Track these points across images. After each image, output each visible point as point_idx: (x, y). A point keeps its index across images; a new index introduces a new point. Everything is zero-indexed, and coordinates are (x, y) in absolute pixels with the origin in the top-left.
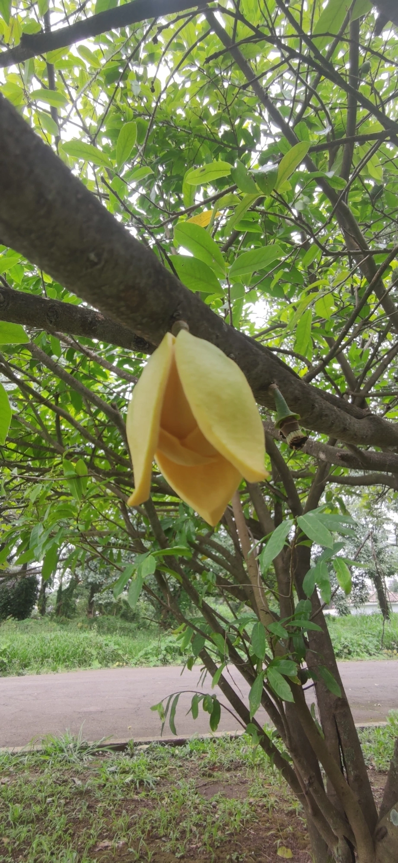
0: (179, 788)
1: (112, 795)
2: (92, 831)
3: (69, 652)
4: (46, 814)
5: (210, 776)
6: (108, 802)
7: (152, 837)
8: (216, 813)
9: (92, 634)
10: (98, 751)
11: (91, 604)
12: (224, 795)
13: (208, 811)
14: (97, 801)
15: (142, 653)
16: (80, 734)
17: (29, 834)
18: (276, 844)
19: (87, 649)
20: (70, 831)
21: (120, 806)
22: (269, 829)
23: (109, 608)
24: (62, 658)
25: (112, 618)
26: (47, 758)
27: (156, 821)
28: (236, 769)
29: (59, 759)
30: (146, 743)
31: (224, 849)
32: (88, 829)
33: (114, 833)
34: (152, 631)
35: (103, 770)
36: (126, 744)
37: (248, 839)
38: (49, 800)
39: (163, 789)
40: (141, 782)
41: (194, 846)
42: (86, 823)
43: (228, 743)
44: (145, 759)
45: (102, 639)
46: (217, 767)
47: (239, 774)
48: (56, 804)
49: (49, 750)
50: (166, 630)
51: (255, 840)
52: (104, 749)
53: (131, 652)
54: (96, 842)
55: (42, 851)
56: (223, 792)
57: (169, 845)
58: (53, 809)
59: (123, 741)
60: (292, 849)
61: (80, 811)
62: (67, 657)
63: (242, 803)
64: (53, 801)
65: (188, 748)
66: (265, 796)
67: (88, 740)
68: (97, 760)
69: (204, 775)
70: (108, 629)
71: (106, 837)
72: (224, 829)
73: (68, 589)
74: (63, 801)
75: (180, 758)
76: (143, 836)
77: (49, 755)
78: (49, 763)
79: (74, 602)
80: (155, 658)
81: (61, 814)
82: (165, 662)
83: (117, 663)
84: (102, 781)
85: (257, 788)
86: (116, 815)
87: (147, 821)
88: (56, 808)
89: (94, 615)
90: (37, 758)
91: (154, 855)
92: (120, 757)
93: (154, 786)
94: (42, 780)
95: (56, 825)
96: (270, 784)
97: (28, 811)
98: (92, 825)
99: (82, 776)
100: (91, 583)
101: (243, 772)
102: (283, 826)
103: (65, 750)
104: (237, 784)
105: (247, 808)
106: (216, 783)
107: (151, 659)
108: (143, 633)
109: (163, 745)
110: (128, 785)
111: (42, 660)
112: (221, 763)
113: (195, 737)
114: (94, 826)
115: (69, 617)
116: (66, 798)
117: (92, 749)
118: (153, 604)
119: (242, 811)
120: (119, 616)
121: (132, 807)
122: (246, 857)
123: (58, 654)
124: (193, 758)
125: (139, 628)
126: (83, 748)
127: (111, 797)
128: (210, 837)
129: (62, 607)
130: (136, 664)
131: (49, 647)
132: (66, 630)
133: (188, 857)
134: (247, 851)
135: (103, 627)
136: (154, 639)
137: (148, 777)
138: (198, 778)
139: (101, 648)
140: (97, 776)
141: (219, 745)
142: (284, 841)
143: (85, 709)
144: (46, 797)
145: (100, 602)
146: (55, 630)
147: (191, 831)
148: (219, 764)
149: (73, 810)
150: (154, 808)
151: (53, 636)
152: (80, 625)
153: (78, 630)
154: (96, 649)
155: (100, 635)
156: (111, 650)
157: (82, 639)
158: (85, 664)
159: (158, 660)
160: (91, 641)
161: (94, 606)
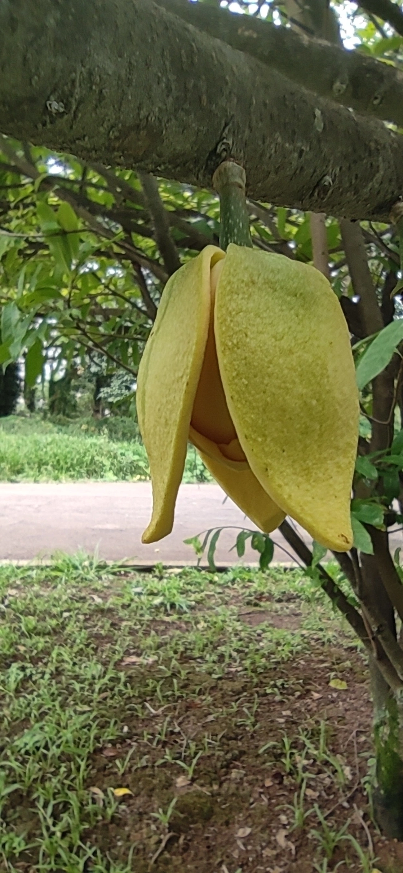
0: (217, 615)
1: (138, 615)
2: (117, 647)
3: (72, 459)
4: (63, 628)
5: (256, 605)
6: (134, 621)
7: (185, 658)
8: (260, 641)
9: (102, 440)
10: (120, 572)
11: (97, 401)
12: (271, 625)
13: (251, 639)
14: (121, 620)
16: (96, 552)
17: (46, 644)
18: (329, 676)
19: (96, 458)
20: (92, 645)
21: (148, 626)
22: (323, 662)
23: (123, 407)
24: (65, 466)
25: (128, 420)
26: (59, 574)
27: (190, 643)
28: (288, 600)
29: (74, 576)
30: (178, 567)
31: (267, 675)
32: (112, 644)
33: (143, 650)
35: (127, 590)
36: (154, 566)
37: (297, 668)
38: (66, 614)
39: (199, 614)
40: (173, 606)
41: (233, 670)
42: (110, 639)
43: (281, 574)
44: (177, 583)
45: (115, 446)
46: (265, 598)
47: (292, 606)
48: (74, 619)
49: (60, 566)
51: (304, 670)
52: (127, 569)
54: (122, 657)
55: (63, 661)
56: (271, 622)
57: (205, 667)
58: (72, 623)
59: (149, 563)
60: (347, 681)
61: (102, 627)
62: (72, 465)
63: (293, 634)
64: (71, 616)
65: (230, 576)
66: (321, 630)
67: (107, 559)
68: (119, 580)
69: (248, 603)
70: (124, 435)
71: (134, 654)
72: (269, 657)
73: (63, 380)
74: (81, 617)
75: (220, 585)
76: (175, 656)
77: (61, 571)
78: (61, 579)
79: (74, 396)
81: (81, 628)
82: (202, 479)
83: (138, 477)
84: (126, 601)
85: (313, 621)
86: (144, 634)
87: (180, 642)
88: (75, 623)
89: (103, 415)
90: (47, 574)
91: (189, 673)
92: (146, 578)
93: (187, 610)
94: (57, 596)
95: (75, 639)
96: (329, 619)
97: (43, 624)
98: (116, 641)
99: (102, 595)
100: (96, 374)
101: (297, 604)
102: (339, 660)
103: (80, 567)
104: (288, 615)
105: (298, 640)
106: (263, 612)
109: (199, 571)
110: (157, 608)
111: (39, 467)
112: (270, 594)
113: (240, 565)
114: (119, 642)
115: (68, 416)
116: (85, 614)
117: (113, 568)
119: (292, 642)
121: (162, 628)
122: (293, 684)
123: (58, 461)
124: (235, 586)
126: (101, 567)
127: (138, 617)
128: (253, 663)
129: (57, 403)
131: (46, 453)
132: (66, 433)
133: (226, 679)
134: (295, 679)
135: (116, 432)
137: (180, 600)
138: (240, 607)
139: (115, 457)
140: (120, 595)
141: (269, 575)
142: (339, 674)
143: (100, 526)
144: (62, 612)
145: (110, 400)
146: (51, 432)
147: (230, 656)
148: (267, 595)
149: (95, 626)
150: (187, 630)
151: (50, 440)
152: (84, 427)
153: (83, 433)
154: (108, 459)
155: (114, 442)
156: (130, 461)
157: (88, 446)
158: (95, 475)
159: (192, 476)
160: (101, 448)
161: (103, 404)
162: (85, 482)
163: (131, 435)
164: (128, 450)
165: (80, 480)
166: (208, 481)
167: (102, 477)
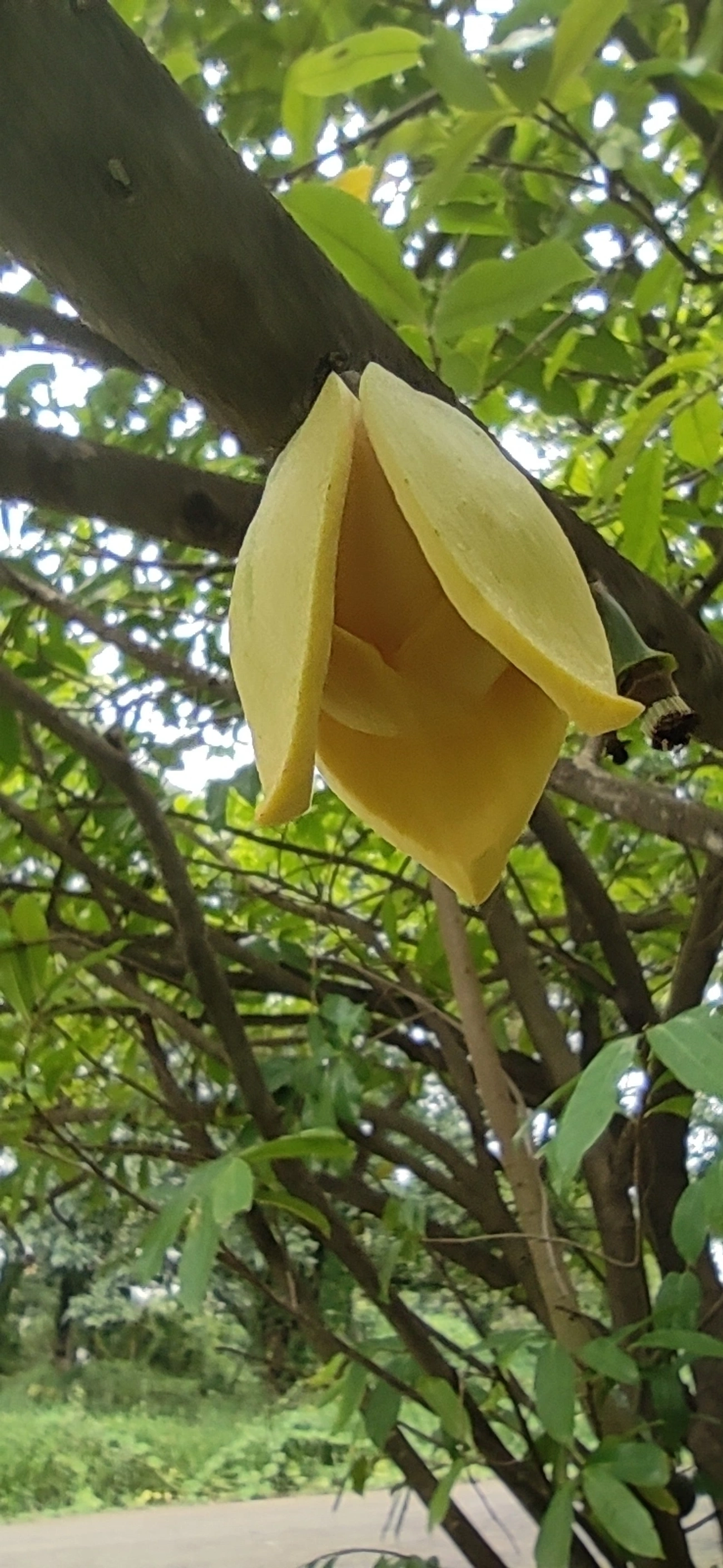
9: (70, 1416)
11: (63, 1329)
15: (215, 1462)
19: (58, 1458)
23: (115, 1338)
25: (124, 1366)
34: (241, 1399)
45: (97, 1427)
50: (282, 1392)
53: (183, 1463)
70: (117, 1400)
79: (16, 1325)
80: (255, 1475)
82: (283, 1485)
83: (147, 1495)
89: (74, 1358)
100: (62, 1270)
107: (243, 1478)
108: (218, 1407)
115: (1, 1369)
118: (242, 1321)
120: (144, 1361)
125: (203, 1392)
130: (200, 1494)
135: (100, 1394)
136: (249, 1421)
139: (98, 1453)
145: (90, 1321)
152: (34, 1390)
153: (31, 1404)
154: (82, 1459)
155: (95, 1417)
156: (128, 1458)
157: (41, 1431)
158: (53, 1499)
159: (262, 1481)
160: (68, 1434)
161: (74, 1335)
162: (31, 1520)
163: (131, 1397)
164: (123, 1433)
165: (22, 1516)
166: (298, 1488)
167: (68, 1503)
